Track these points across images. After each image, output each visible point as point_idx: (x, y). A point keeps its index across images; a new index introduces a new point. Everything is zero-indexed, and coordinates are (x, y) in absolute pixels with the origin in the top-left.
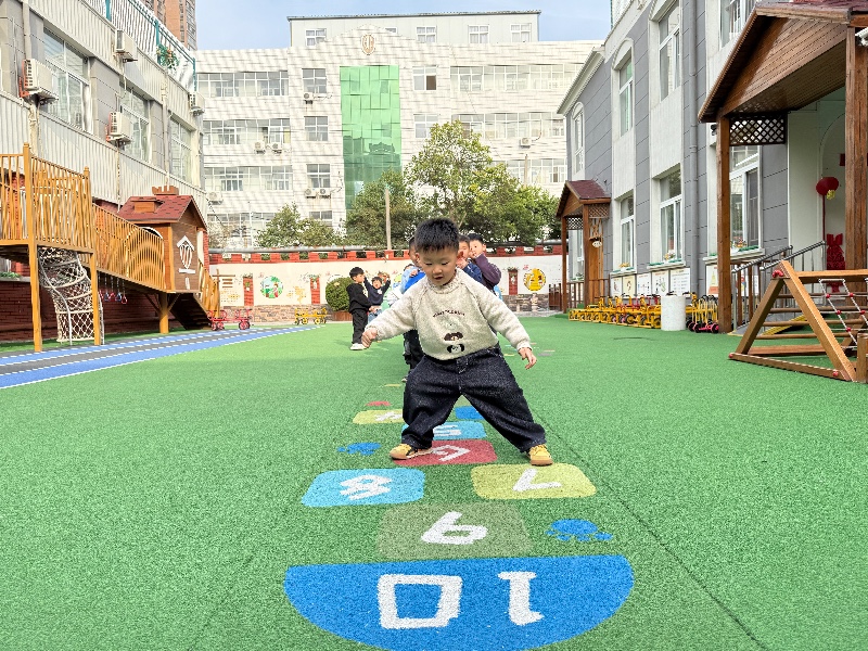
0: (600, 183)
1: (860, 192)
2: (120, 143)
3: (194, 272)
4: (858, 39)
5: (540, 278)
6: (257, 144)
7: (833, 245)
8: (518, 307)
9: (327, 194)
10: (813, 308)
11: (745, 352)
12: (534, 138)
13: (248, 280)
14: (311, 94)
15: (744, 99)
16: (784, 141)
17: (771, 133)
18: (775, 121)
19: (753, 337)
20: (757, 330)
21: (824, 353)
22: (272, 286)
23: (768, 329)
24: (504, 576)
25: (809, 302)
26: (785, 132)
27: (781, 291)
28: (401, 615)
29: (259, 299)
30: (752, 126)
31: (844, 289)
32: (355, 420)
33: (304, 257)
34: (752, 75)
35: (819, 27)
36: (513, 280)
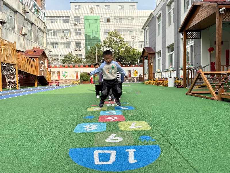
0: (153, 48)
1: (219, 52)
2: (24, 35)
3: (44, 70)
4: (219, 11)
5: (137, 73)
6: (62, 36)
7: (212, 65)
8: (131, 81)
9: (80, 50)
10: (207, 81)
11: (190, 92)
12: (136, 36)
13: (59, 72)
14: (76, 22)
15: (190, 27)
16: (200, 38)
17: (197, 36)
18: (198, 32)
19: (192, 89)
20: (193, 87)
21: (210, 93)
22: (65, 74)
23: (196, 87)
24: (127, 150)
25: (206, 80)
26: (200, 35)
27: (199, 77)
28: (100, 161)
29: (62, 78)
30: (192, 34)
31: (215, 76)
32: (88, 110)
33: (74, 66)
34: (192, 20)
35: (210, 8)
36: (130, 73)
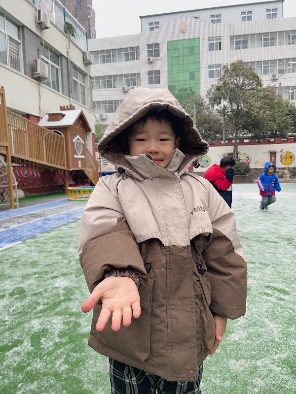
2: (40, 79)
3: (83, 157)
5: (291, 157)
6: (124, 88)
12: (279, 75)
14: (151, 58)
36: (273, 158)
